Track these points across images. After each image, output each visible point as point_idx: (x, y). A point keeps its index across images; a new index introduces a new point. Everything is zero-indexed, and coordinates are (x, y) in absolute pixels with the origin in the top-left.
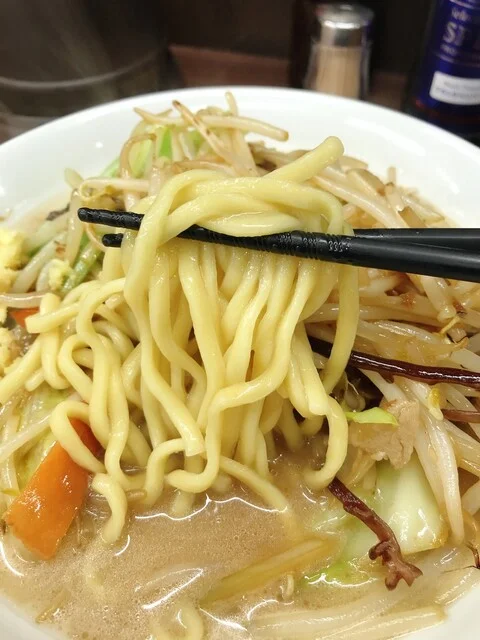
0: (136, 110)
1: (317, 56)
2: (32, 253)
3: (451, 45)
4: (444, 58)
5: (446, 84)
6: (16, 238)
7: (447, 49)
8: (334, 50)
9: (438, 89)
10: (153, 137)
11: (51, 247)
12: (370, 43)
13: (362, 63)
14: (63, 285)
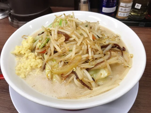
0: (55, 15)
1: (80, 5)
2: (35, 41)
3: (105, 2)
4: (104, 5)
5: (105, 9)
6: (32, 38)
7: (104, 3)
8: (83, 4)
9: (104, 10)
10: (58, 22)
11: (38, 40)
12: (90, 3)
13: (89, 6)
14: (39, 47)
